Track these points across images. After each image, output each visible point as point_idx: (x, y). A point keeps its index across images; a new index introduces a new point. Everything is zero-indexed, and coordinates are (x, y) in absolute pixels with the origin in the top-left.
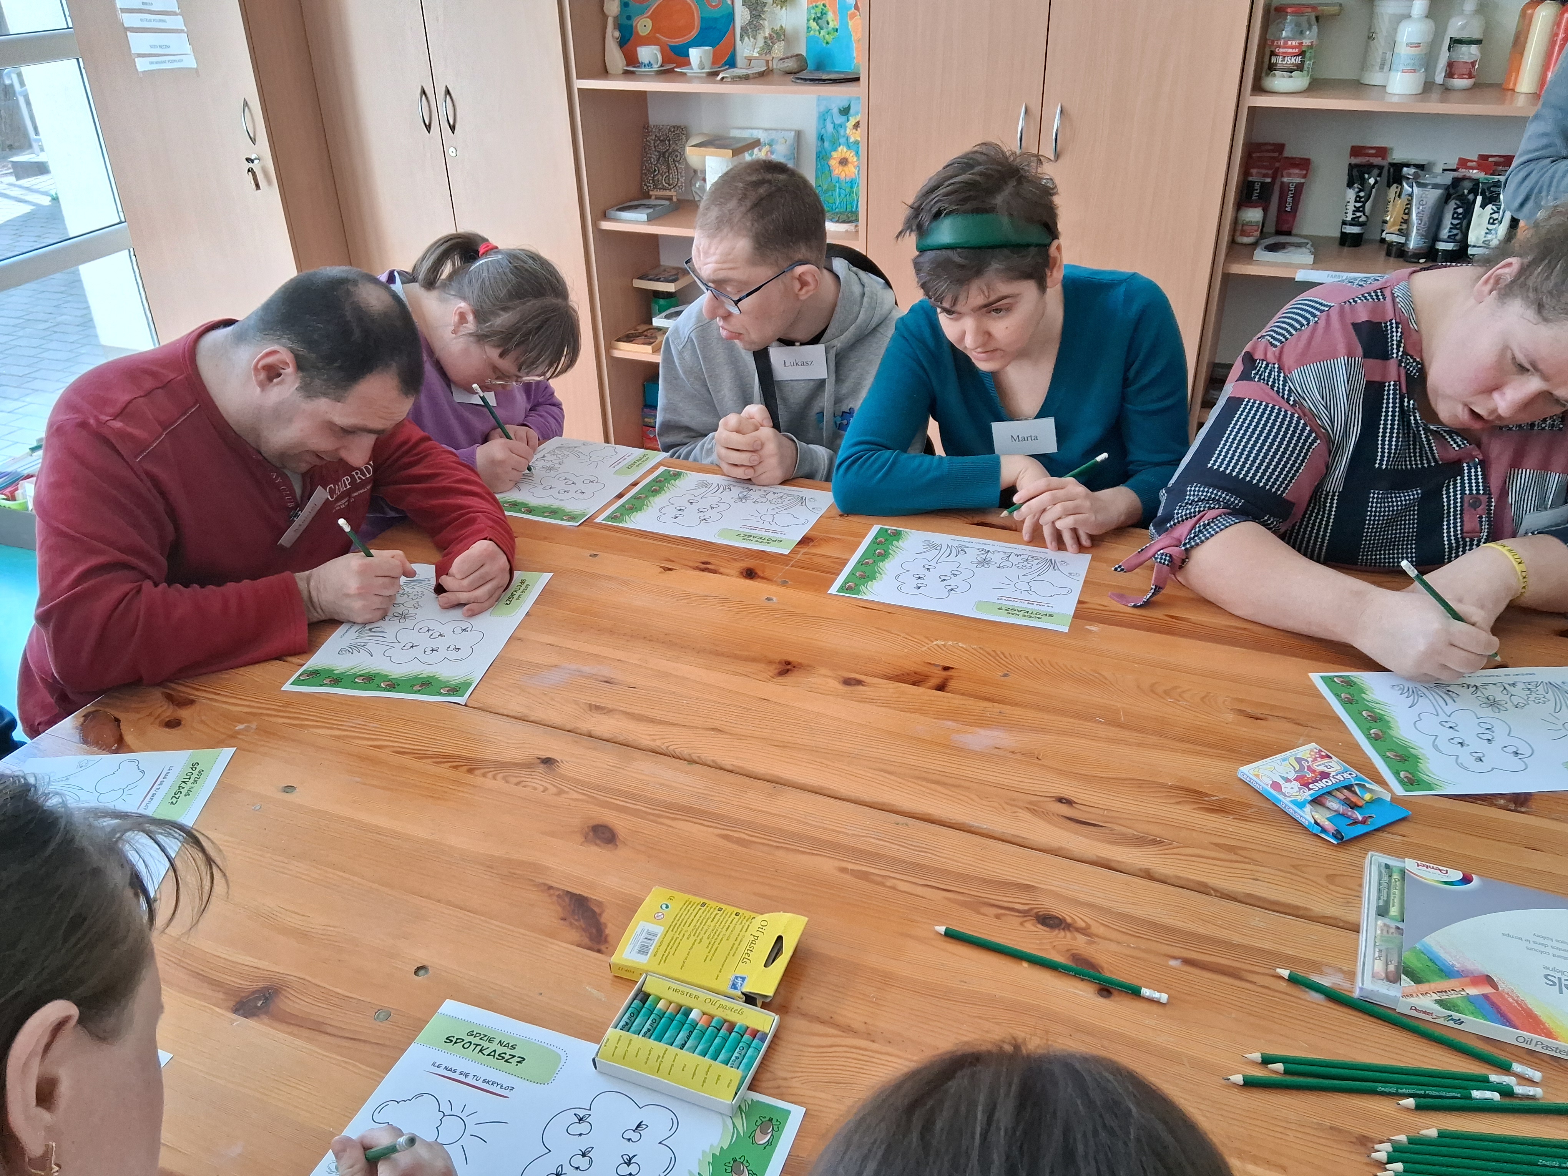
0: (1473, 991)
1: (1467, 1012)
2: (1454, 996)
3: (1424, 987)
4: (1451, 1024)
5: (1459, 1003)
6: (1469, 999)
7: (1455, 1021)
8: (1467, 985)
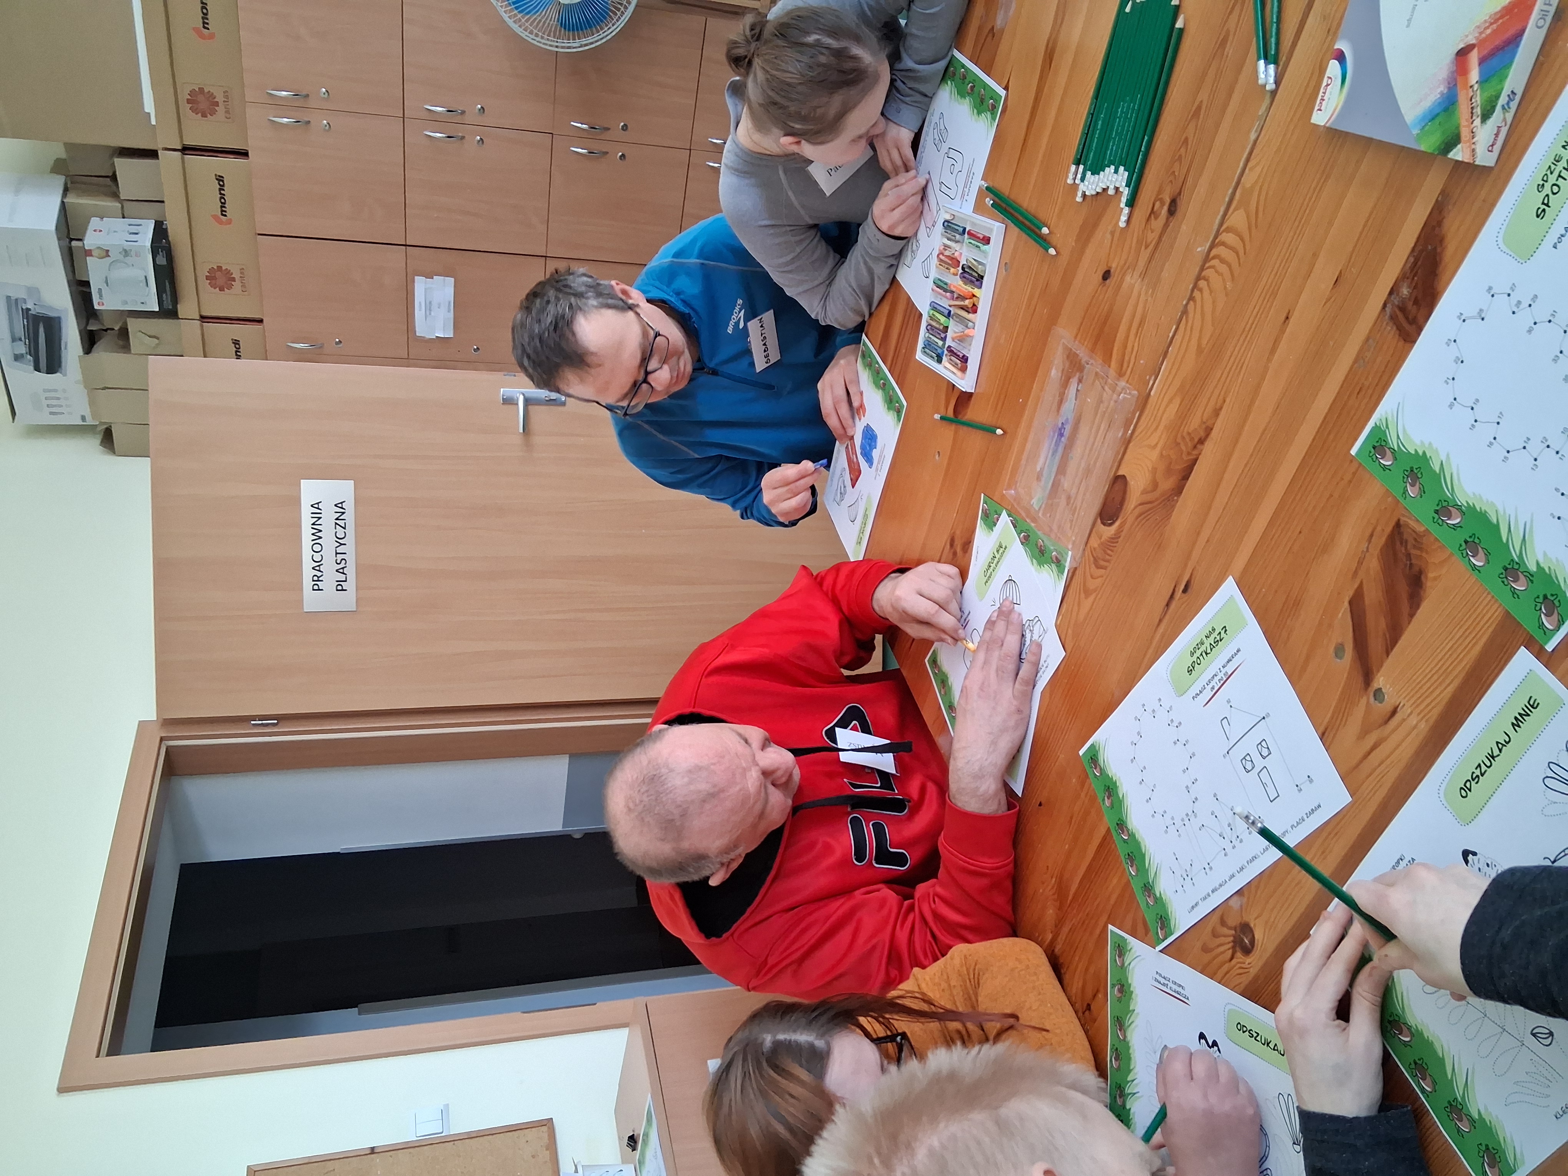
0: (1474, 76)
1: (1499, 87)
2: (1478, 99)
3: (1465, 133)
4: (1514, 105)
5: (1487, 94)
6: (1482, 82)
7: (1510, 100)
8: (1466, 80)
